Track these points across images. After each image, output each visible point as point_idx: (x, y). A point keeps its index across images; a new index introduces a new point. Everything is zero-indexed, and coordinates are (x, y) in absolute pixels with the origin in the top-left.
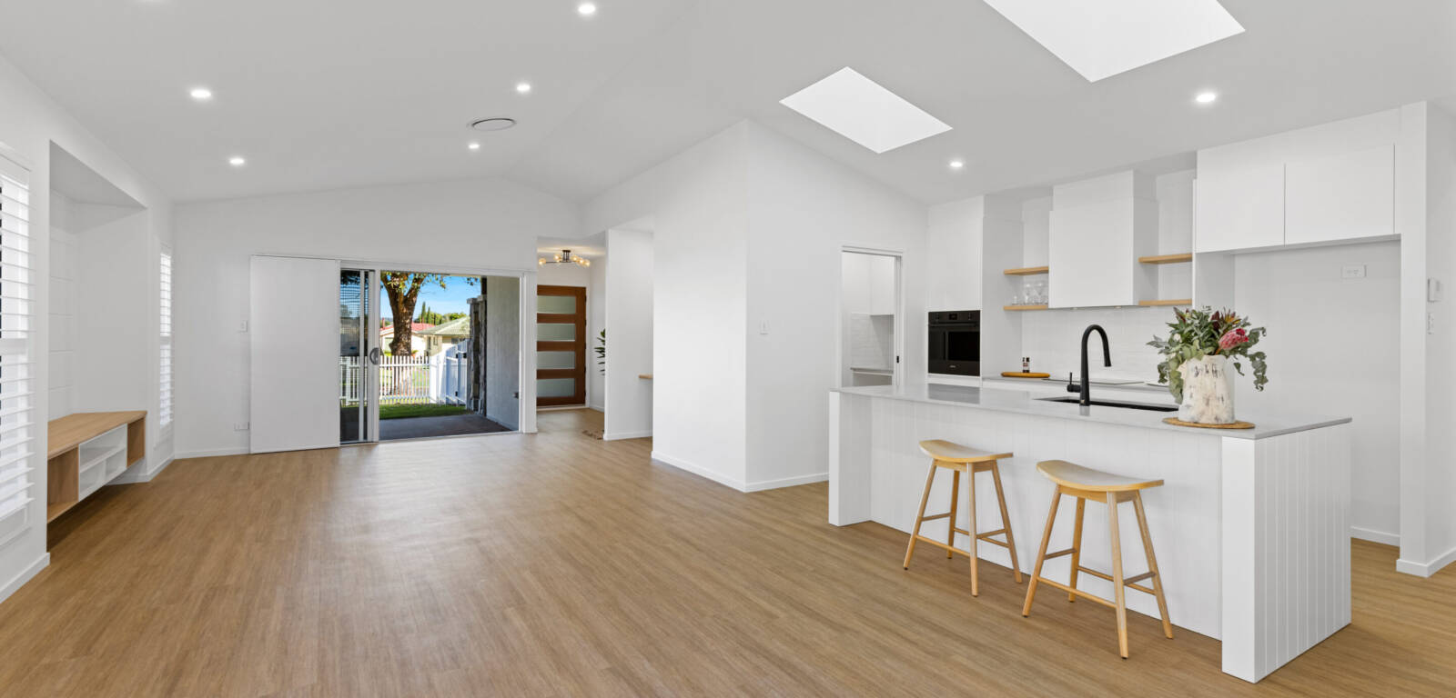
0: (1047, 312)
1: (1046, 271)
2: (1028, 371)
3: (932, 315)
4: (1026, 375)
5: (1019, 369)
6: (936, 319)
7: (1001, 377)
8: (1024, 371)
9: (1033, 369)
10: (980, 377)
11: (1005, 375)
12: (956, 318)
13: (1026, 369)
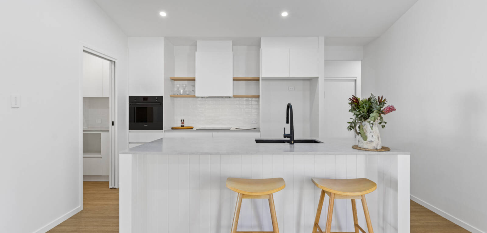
0: (194, 99)
1: (194, 80)
2: (183, 126)
3: (130, 97)
4: (183, 128)
5: (179, 125)
6: (133, 100)
7: (171, 130)
8: (182, 126)
9: (186, 125)
10: (163, 131)
11: (173, 129)
12: (147, 100)
13: (183, 125)
